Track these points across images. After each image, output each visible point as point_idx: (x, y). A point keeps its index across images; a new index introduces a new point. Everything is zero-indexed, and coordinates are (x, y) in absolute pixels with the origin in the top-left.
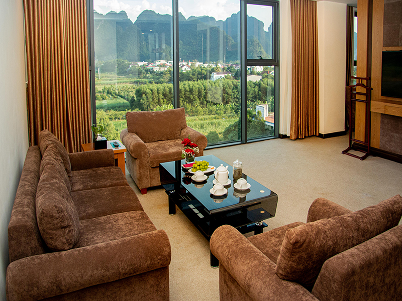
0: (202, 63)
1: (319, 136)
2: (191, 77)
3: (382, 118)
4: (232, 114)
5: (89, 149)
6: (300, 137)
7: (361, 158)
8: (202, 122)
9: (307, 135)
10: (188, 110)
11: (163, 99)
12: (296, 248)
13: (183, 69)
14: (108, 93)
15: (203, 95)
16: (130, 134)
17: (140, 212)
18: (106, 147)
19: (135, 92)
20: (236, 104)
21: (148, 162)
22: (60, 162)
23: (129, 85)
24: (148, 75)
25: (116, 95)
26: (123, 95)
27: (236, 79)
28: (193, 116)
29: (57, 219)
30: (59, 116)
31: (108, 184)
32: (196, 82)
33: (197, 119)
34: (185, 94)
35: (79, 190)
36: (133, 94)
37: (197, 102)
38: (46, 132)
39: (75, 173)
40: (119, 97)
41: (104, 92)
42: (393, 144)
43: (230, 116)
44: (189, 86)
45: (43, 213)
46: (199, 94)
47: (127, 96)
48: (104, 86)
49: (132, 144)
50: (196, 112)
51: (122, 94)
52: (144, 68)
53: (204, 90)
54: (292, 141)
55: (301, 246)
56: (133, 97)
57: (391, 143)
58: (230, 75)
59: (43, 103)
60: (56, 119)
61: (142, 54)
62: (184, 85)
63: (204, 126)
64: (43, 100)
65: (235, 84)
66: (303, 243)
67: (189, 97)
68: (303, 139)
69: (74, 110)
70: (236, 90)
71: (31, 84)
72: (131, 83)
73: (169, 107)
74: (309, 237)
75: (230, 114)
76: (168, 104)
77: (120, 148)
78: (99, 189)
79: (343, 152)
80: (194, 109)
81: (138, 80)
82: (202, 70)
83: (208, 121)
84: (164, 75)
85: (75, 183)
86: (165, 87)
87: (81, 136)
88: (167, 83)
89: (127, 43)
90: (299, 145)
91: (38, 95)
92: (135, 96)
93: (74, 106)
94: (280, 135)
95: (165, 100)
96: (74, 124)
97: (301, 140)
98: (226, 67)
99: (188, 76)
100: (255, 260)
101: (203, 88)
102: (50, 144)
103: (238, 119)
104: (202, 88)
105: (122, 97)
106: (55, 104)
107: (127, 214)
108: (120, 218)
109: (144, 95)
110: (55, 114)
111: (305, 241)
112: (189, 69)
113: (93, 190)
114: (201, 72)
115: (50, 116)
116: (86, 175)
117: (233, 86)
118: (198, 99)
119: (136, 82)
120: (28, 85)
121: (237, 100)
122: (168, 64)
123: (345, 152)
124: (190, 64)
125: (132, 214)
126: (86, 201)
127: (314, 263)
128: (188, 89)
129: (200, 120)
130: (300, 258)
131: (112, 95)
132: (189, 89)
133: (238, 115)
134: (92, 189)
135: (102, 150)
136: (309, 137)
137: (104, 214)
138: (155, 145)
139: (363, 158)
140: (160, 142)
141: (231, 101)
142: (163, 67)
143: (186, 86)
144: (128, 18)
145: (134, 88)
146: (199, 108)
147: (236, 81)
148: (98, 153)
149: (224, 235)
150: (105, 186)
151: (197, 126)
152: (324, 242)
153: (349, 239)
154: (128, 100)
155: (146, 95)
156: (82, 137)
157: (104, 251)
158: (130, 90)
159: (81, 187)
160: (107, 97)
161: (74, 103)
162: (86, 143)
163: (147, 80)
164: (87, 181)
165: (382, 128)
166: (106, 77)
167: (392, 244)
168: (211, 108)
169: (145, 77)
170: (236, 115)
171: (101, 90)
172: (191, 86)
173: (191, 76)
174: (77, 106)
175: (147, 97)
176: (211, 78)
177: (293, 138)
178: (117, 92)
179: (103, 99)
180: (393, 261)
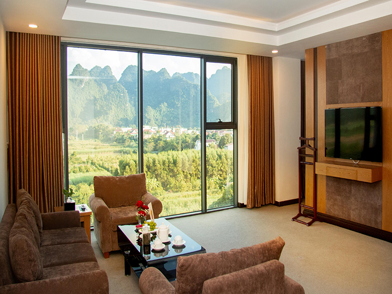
0: (187, 129)
1: (275, 205)
2: (175, 146)
3: (327, 181)
4: (216, 190)
5: (60, 210)
6: (256, 206)
7: (308, 224)
8: (186, 199)
9: (264, 204)
10: (172, 186)
11: (147, 172)
12: (183, 271)
13: (167, 136)
14: (92, 163)
15: (187, 168)
16: (96, 198)
17: (94, 262)
18: (74, 209)
19: (118, 163)
20: (220, 178)
21: (110, 226)
22: (31, 216)
23: (113, 156)
24: (132, 144)
25: (100, 166)
26: (107, 167)
27: (220, 147)
28: (177, 192)
29: (26, 251)
30: (35, 179)
31: (72, 241)
32: (180, 151)
33: (181, 196)
34: (169, 166)
35: (48, 245)
36: (116, 166)
37: (181, 177)
38: (23, 191)
39: (46, 232)
40: (102, 169)
41: (88, 162)
42: (336, 207)
43: (214, 191)
44: (173, 156)
45: (16, 245)
46: (182, 166)
47: (111, 167)
48: (87, 155)
49: (97, 208)
50: (180, 187)
51: (106, 165)
52: (128, 134)
53: (188, 161)
54: (249, 210)
55: (187, 269)
56: (117, 170)
57: (335, 207)
58: (214, 143)
59: (22, 164)
60: (33, 182)
61: (127, 118)
62: (169, 155)
63: (188, 204)
64: (22, 162)
65: (219, 154)
66: (188, 267)
67: (172, 170)
68: (259, 207)
69: (49, 173)
70: (220, 161)
71: (11, 145)
72: (115, 152)
73: (152, 181)
74: (193, 262)
75: (214, 190)
76: (151, 178)
77: (86, 211)
78: (64, 245)
79: (293, 218)
80: (177, 184)
81: (122, 149)
82: (186, 137)
83: (192, 198)
84: (148, 144)
85: (45, 240)
86: (148, 158)
87: (55, 200)
88: (151, 153)
89: (111, 104)
90: (254, 214)
91: (18, 157)
92: (118, 168)
93: (49, 168)
94: (238, 203)
95: (148, 172)
96: (49, 188)
97: (258, 209)
98: (211, 134)
99: (172, 145)
100: (164, 289)
101: (187, 159)
102: (24, 200)
103: (222, 195)
104: (185, 159)
105: (105, 168)
106: (32, 166)
107: (83, 264)
108: (77, 267)
109: (127, 167)
110: (32, 177)
111: (190, 265)
112: (173, 137)
113: (59, 246)
114: (185, 140)
115: (27, 178)
116: (55, 233)
117: (217, 156)
118: (182, 173)
119: (120, 152)
120: (9, 145)
121: (221, 173)
122: (152, 130)
123: (294, 219)
124: (174, 131)
125: (87, 264)
126: (53, 254)
127: (197, 284)
128: (171, 160)
129: (183, 197)
130: (187, 279)
131: (96, 167)
132: (173, 160)
133: (221, 191)
134: (58, 244)
135: (70, 211)
136: (266, 205)
137: (66, 263)
138: (118, 209)
139: (310, 224)
140: (123, 207)
141: (215, 175)
142: (148, 134)
143: (170, 157)
144: (113, 74)
145: (118, 159)
146: (183, 182)
147: (220, 150)
148: (66, 213)
149: (148, 274)
150: (69, 243)
151: (181, 204)
152: (206, 268)
153: (227, 268)
154: (112, 173)
155: (129, 166)
156: (55, 202)
157: (58, 282)
158: (114, 161)
159: (49, 243)
160: (91, 169)
161: (48, 166)
162: (59, 206)
163: (132, 150)
164: (56, 239)
165: (327, 192)
166: (90, 144)
167: (258, 271)
168: (195, 183)
169: (129, 146)
170: (220, 191)
171: (85, 161)
172: (175, 156)
173: (175, 144)
174: (51, 169)
175: (131, 170)
176: (195, 147)
177: (250, 206)
178: (101, 162)
179: (87, 171)
180: (259, 286)
